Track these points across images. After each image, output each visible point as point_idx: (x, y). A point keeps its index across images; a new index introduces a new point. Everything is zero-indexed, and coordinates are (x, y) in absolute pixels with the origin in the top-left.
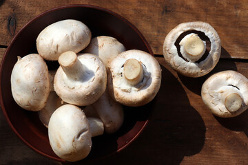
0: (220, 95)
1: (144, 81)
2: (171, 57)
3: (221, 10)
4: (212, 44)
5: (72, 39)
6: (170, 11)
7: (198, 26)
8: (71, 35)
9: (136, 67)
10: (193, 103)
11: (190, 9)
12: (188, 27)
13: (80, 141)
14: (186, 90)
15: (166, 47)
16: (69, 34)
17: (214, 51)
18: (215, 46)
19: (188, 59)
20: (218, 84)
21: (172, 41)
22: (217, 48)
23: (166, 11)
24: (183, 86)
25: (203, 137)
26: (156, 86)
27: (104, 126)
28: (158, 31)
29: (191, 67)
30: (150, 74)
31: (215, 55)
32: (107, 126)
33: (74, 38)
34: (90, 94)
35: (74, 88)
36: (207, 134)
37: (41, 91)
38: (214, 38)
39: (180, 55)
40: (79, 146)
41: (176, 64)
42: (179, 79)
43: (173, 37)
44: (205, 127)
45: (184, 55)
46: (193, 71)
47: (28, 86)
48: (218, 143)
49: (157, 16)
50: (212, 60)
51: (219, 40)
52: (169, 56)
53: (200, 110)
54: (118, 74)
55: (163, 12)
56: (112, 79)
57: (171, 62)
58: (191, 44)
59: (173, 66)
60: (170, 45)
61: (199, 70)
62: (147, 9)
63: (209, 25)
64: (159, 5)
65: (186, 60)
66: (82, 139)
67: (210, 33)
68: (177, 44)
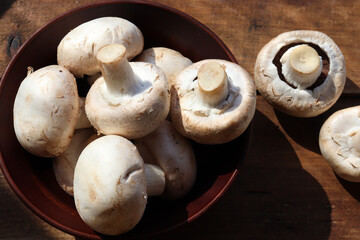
0: (350, 139)
1: (230, 99)
2: (268, 82)
3: (340, 25)
4: (331, 61)
5: (117, 35)
6: (261, 26)
7: (308, 36)
8: (115, 30)
9: (217, 73)
10: (306, 165)
11: (292, 22)
12: (291, 36)
13: (129, 185)
14: (294, 145)
15: (259, 68)
16: (112, 29)
17: (335, 71)
18: (336, 65)
19: (295, 84)
20: (347, 123)
21: (269, 57)
22: (340, 68)
23: (256, 26)
24: (289, 138)
25: (329, 221)
26: (249, 108)
27: (166, 177)
28: (245, 55)
29: (300, 97)
30: (238, 90)
31: (337, 78)
32: (171, 177)
33: (120, 34)
34: (146, 112)
35: (119, 105)
36: (334, 215)
37: (66, 113)
38: (334, 52)
39: (282, 78)
40: (127, 192)
41: (277, 93)
42: (281, 127)
43: (269, 52)
44: (329, 204)
45: (288, 78)
46: (304, 103)
47: (45, 104)
48: (353, 231)
49: (242, 34)
50: (332, 85)
51: (341, 56)
52: (265, 79)
53: (318, 176)
54: (188, 91)
55: (250, 29)
56: (178, 99)
57: (269, 90)
58: (298, 57)
59: (272, 96)
60: (266, 63)
61: (313, 102)
62: (225, 23)
63: (324, 35)
64: (243, 18)
65: (292, 86)
66: (132, 181)
67: (328, 45)
68: (277, 62)
